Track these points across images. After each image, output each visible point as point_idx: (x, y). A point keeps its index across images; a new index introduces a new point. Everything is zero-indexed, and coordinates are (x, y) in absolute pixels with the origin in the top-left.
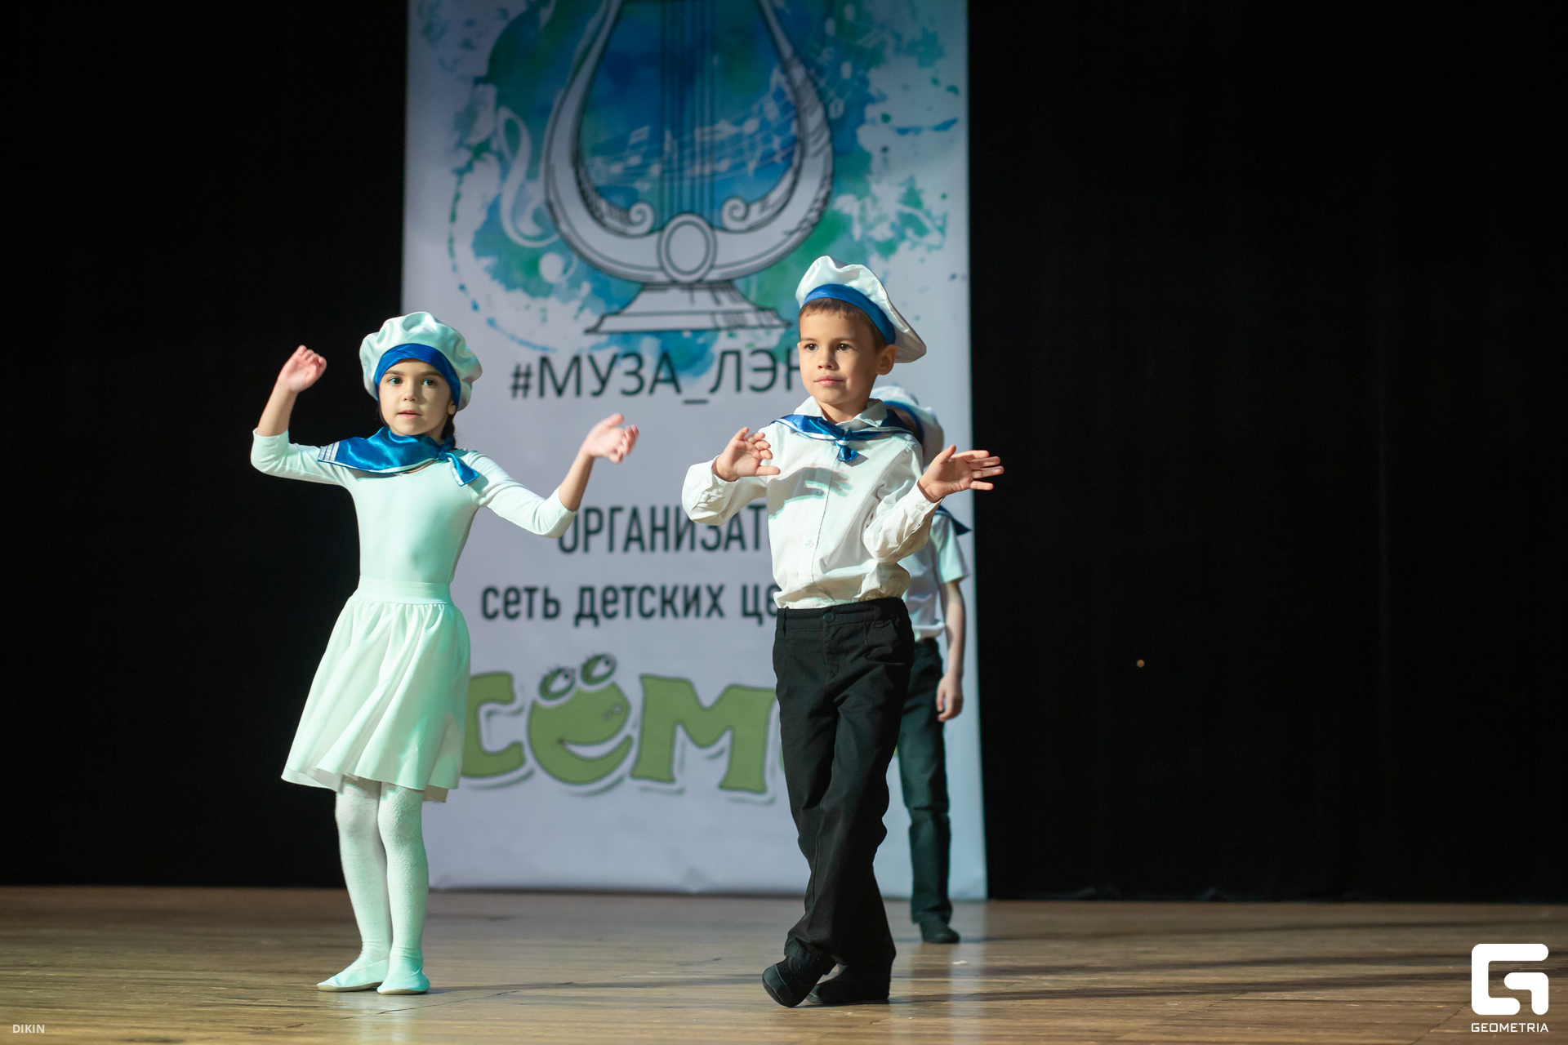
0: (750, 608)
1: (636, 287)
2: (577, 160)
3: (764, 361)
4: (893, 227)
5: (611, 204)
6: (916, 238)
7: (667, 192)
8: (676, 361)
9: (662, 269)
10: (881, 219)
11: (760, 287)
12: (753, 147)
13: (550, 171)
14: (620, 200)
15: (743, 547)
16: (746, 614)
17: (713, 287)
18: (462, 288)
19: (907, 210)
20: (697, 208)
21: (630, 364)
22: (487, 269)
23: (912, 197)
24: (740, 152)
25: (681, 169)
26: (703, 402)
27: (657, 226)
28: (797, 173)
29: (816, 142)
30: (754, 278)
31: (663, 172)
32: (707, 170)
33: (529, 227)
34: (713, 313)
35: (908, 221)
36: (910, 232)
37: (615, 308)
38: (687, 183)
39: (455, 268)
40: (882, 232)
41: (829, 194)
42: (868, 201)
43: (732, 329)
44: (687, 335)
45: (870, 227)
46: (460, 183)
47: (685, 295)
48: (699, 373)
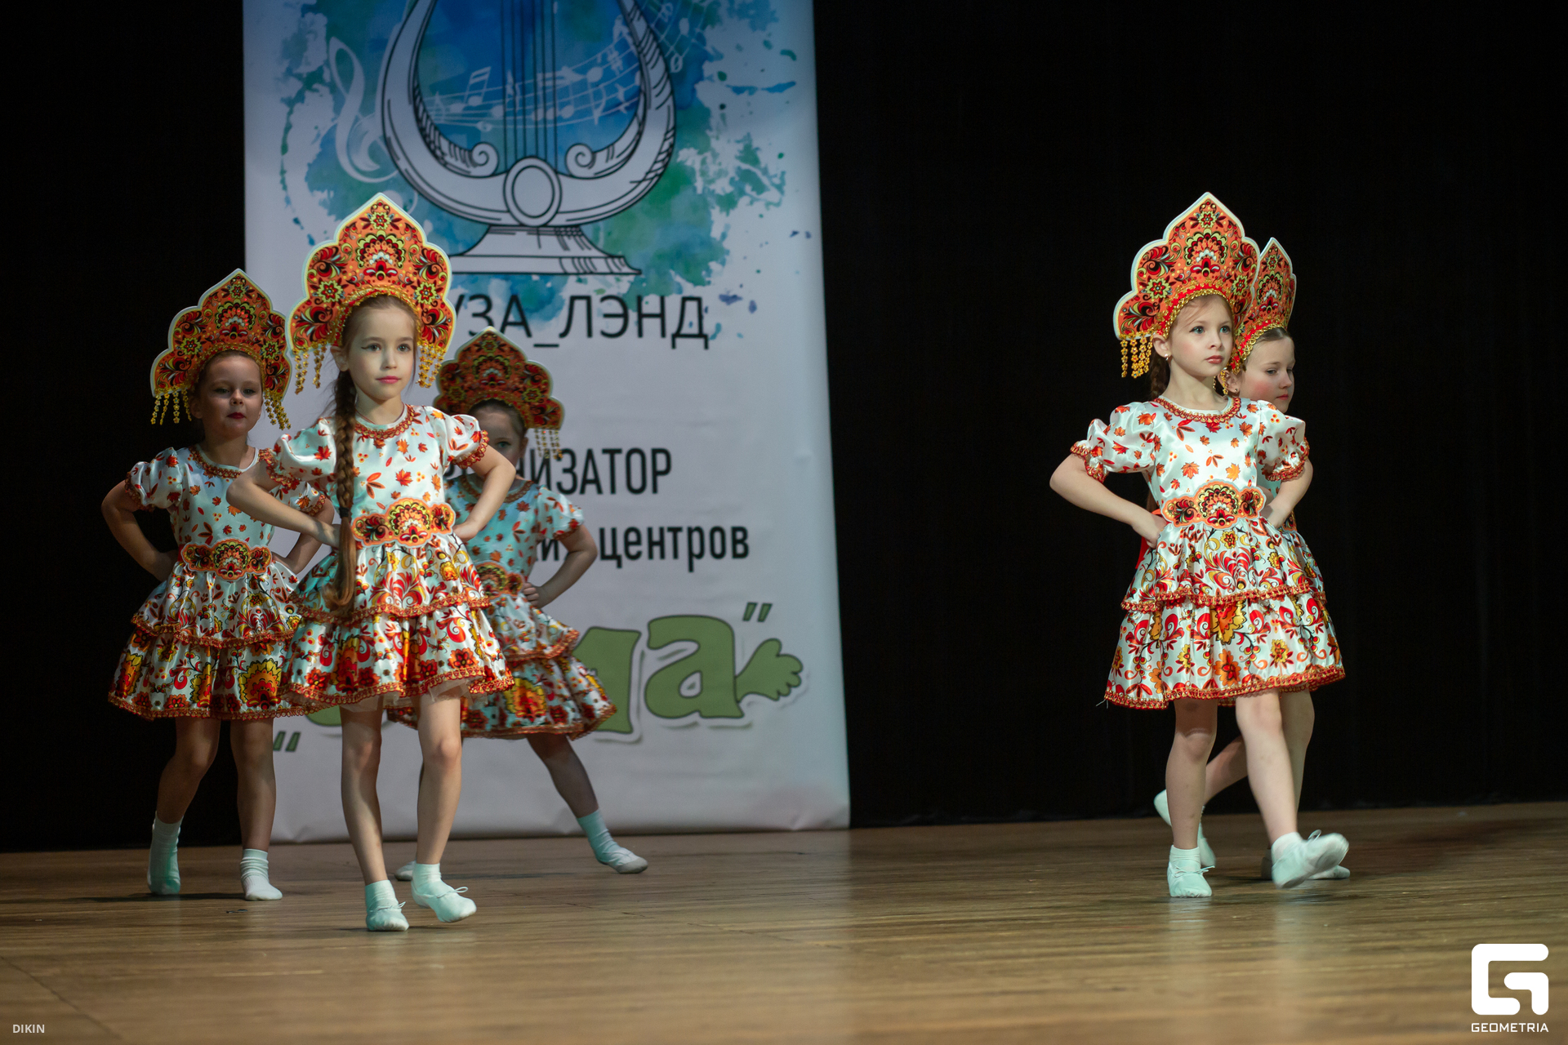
0: (608, 551)
1: (484, 228)
2: (415, 95)
3: (615, 307)
4: (732, 182)
5: (450, 143)
6: (754, 194)
7: (510, 135)
8: (524, 306)
9: (509, 211)
10: (721, 173)
11: (609, 234)
12: (598, 96)
13: (386, 106)
14: (462, 140)
15: (600, 491)
16: (604, 557)
17: (558, 231)
18: (296, 221)
19: (745, 166)
20: (542, 155)
21: (478, 306)
22: (323, 203)
23: (749, 154)
24: (584, 99)
25: (524, 113)
26: (556, 346)
27: (502, 168)
28: (642, 124)
29: (657, 95)
30: (601, 224)
31: (505, 115)
32: (550, 115)
33: (365, 162)
34: (560, 258)
35: (746, 177)
36: (748, 188)
37: (461, 249)
38: (530, 127)
39: (288, 201)
40: (722, 187)
41: (672, 146)
42: (708, 155)
43: (581, 275)
44: (535, 278)
45: (712, 181)
46: (290, 113)
47: (534, 238)
48: (549, 318)
